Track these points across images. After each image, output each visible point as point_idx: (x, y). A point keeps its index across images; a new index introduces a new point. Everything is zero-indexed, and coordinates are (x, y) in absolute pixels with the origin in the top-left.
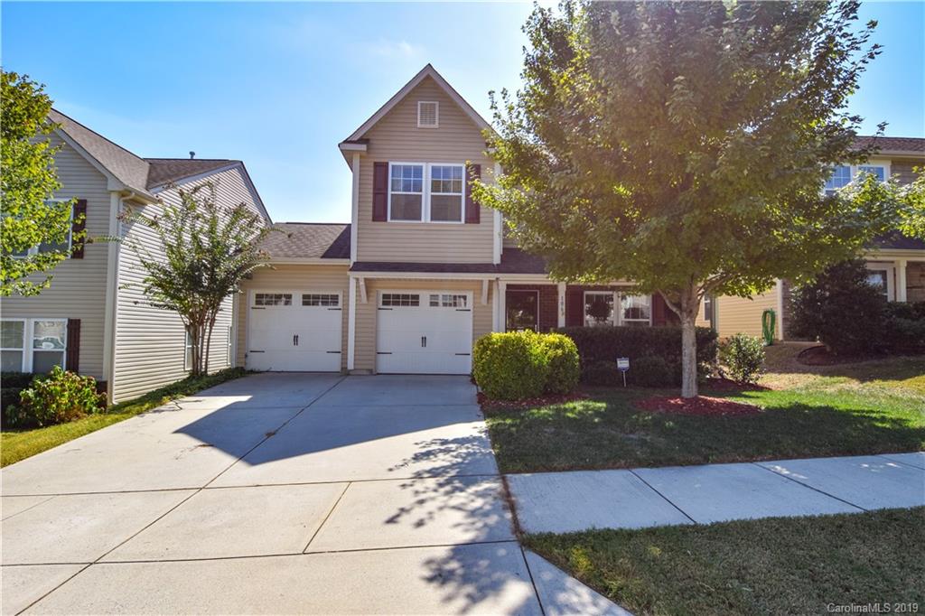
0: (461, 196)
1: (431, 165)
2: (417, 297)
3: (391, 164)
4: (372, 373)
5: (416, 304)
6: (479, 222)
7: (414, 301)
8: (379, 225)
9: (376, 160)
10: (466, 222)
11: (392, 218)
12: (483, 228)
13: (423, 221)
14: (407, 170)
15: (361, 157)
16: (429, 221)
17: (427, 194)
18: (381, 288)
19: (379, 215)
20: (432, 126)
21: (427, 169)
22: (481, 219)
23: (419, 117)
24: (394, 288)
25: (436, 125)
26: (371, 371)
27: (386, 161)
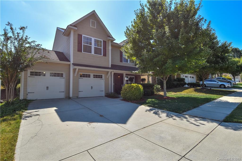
0: (101, 49)
1: (94, 38)
2: (90, 75)
3: (83, 35)
4: (78, 97)
5: (90, 77)
6: (106, 56)
7: (89, 76)
8: (79, 53)
9: (78, 33)
10: (103, 56)
11: (83, 52)
12: (107, 58)
13: (92, 54)
14: (88, 38)
15: (74, 31)
16: (94, 54)
17: (93, 46)
18: (80, 72)
19: (80, 50)
20: (94, 27)
21: (93, 39)
22: (107, 56)
23: (91, 24)
24: (86, 72)
25: (95, 28)
26: (77, 97)
27: (82, 34)
